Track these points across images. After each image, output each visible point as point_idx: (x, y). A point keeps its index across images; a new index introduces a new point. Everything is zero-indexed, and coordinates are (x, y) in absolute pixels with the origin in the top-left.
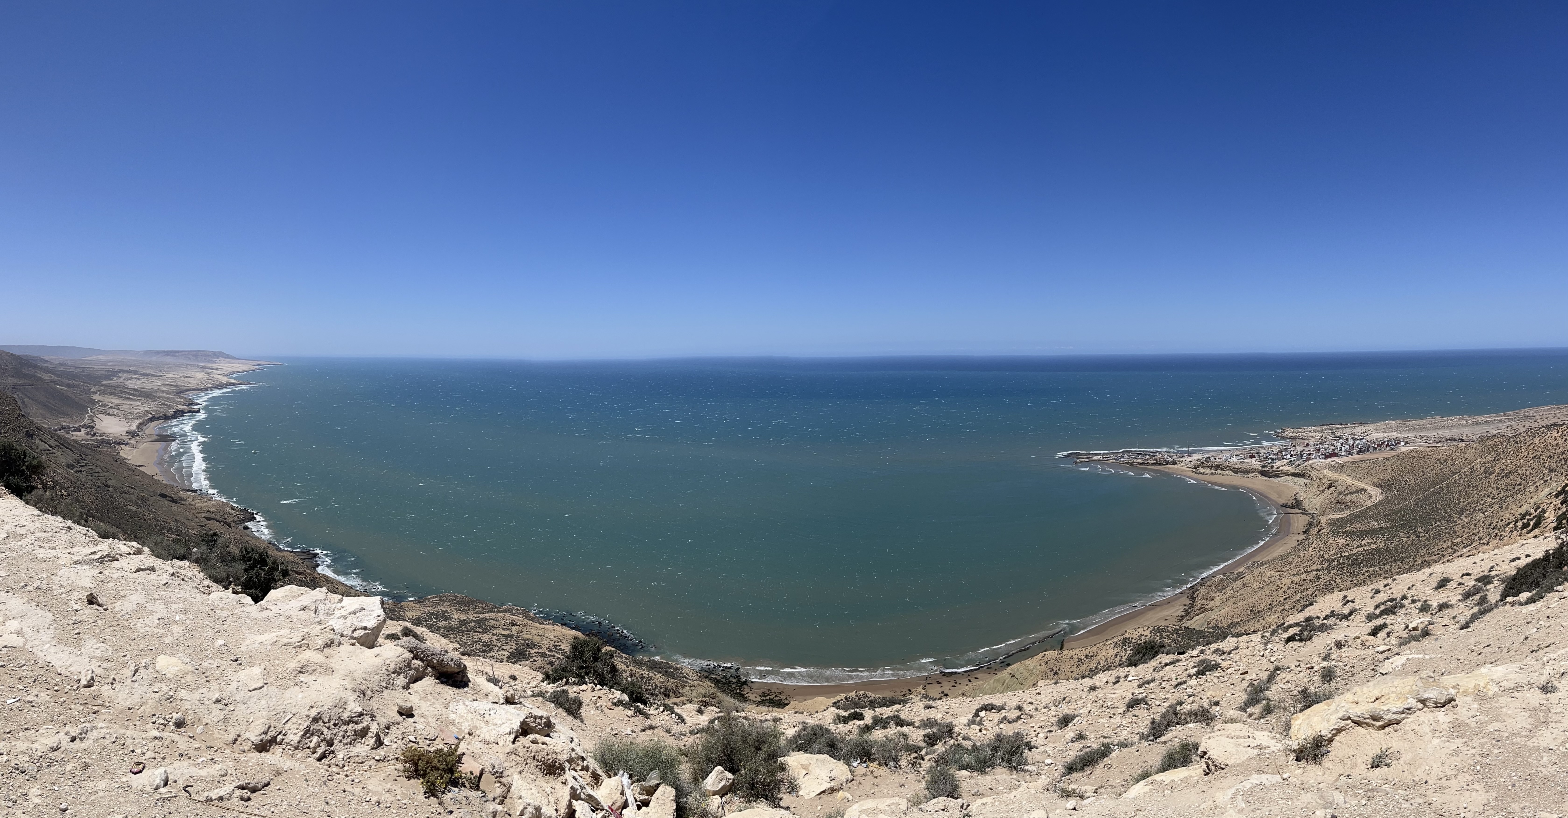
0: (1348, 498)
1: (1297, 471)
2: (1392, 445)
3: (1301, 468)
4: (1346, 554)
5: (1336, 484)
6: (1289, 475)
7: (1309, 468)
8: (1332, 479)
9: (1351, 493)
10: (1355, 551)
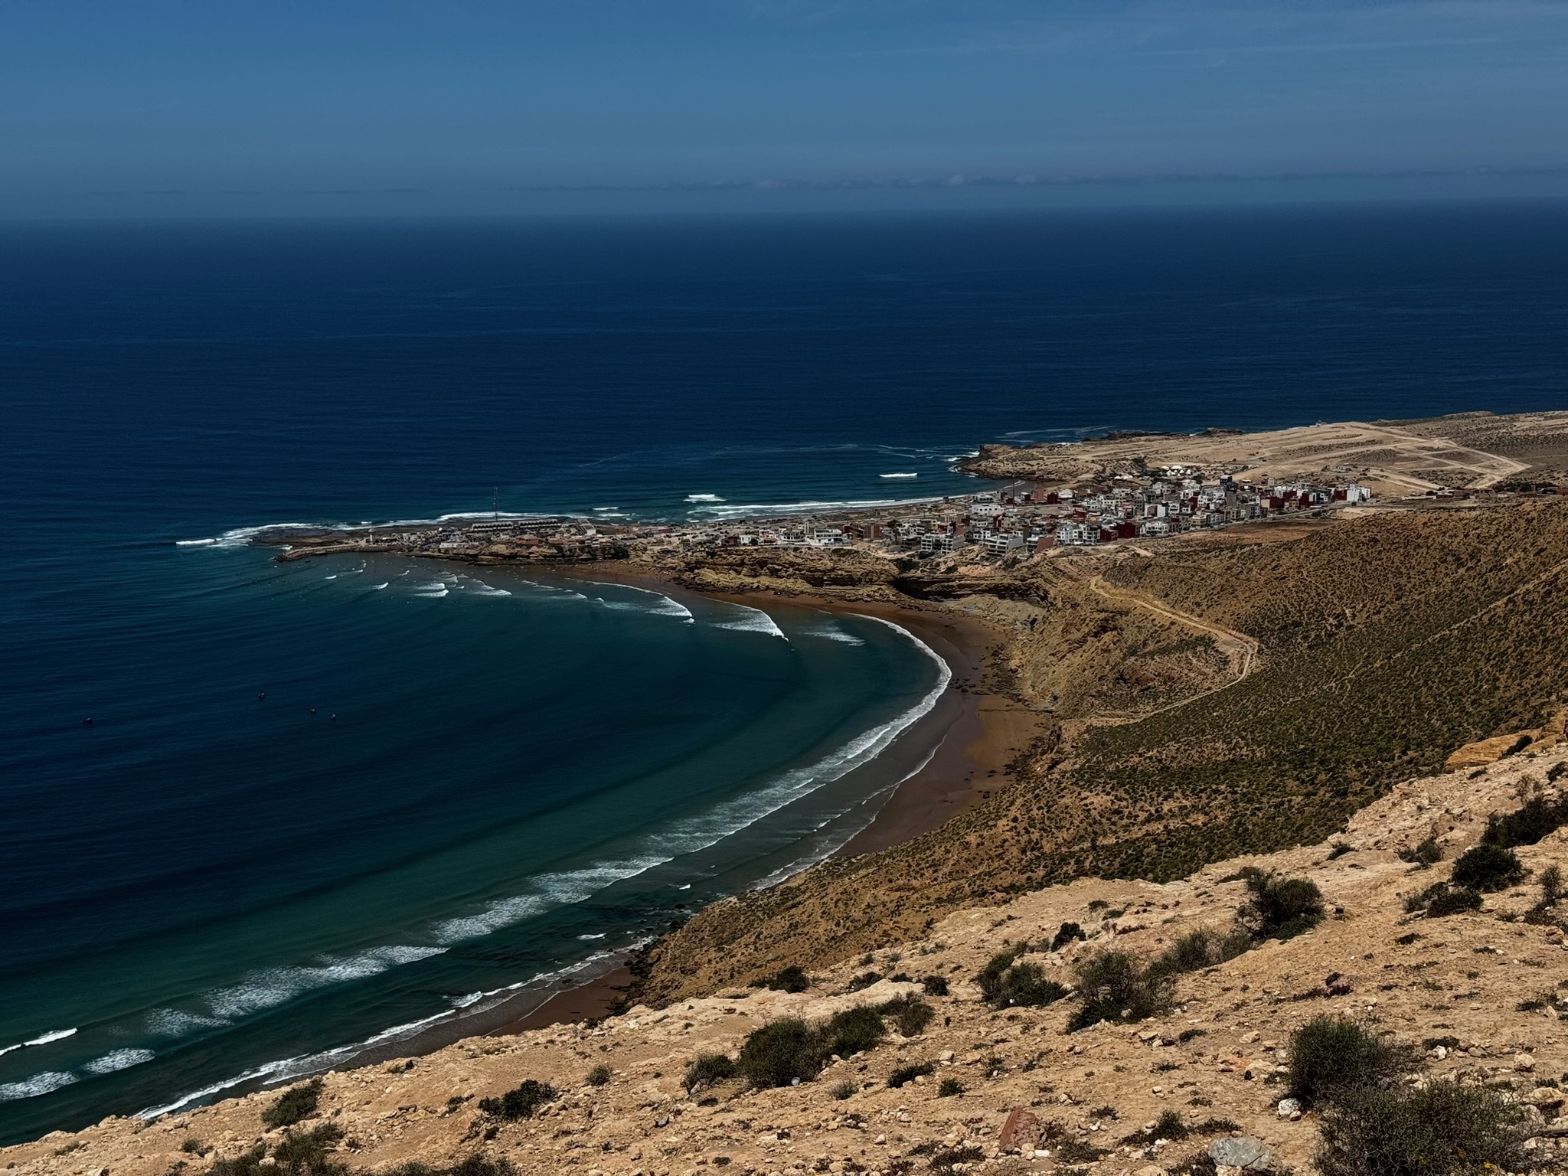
0: (1152, 666)
1: (1007, 581)
2: (1319, 500)
3: (1021, 570)
4: (1111, 840)
5: (1122, 621)
6: (983, 592)
7: (1045, 570)
8: (1110, 605)
9: (1165, 651)
10: (1137, 833)
